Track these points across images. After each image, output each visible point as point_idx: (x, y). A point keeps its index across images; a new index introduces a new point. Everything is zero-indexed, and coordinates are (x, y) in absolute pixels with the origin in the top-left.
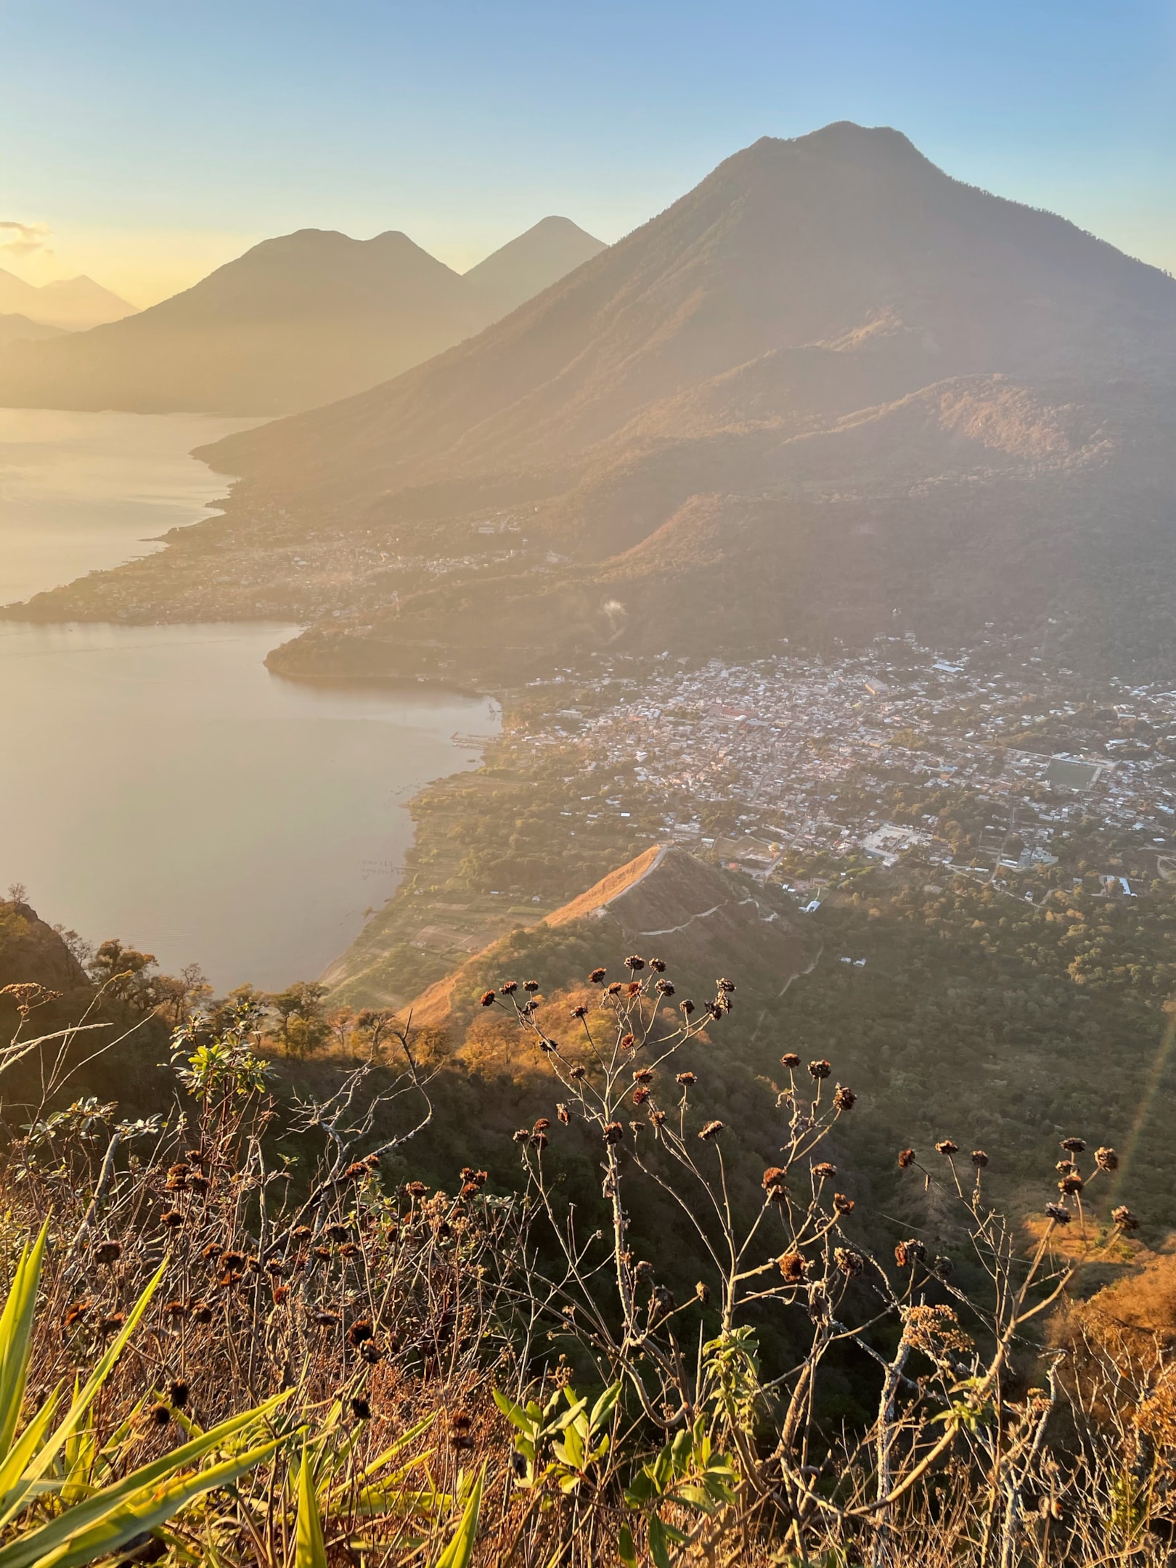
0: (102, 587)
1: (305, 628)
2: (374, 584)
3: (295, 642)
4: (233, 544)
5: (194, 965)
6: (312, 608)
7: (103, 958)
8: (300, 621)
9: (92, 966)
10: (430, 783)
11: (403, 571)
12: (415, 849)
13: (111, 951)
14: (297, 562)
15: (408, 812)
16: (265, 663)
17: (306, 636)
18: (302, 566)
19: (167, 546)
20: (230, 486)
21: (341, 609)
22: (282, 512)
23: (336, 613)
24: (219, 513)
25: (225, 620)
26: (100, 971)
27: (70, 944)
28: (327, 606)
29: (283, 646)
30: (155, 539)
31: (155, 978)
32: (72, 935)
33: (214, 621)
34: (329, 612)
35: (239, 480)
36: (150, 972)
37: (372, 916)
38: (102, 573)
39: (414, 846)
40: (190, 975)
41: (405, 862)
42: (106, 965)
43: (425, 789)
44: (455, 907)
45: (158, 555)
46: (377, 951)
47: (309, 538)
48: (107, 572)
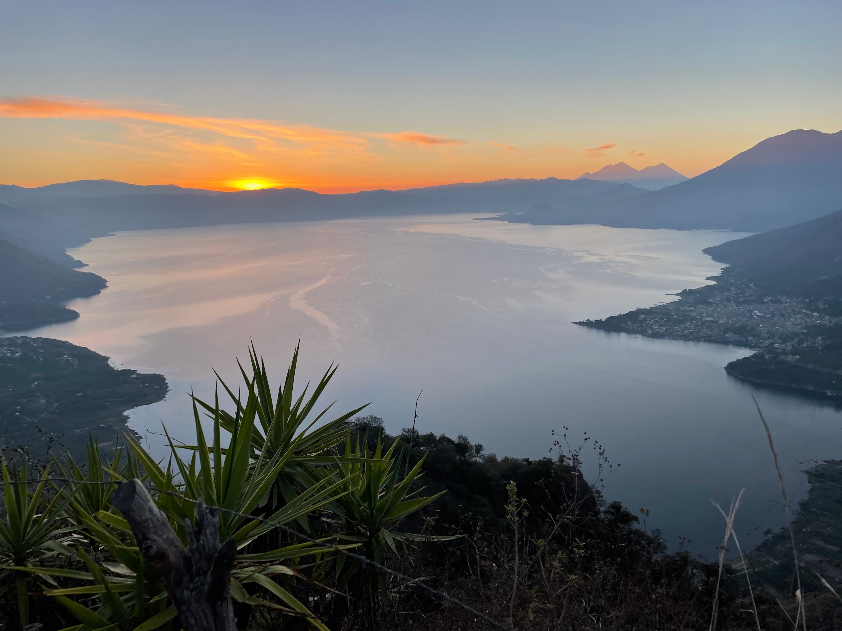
0: (642, 317)
1: (754, 352)
2: (806, 331)
3: (745, 359)
4: (718, 300)
5: (658, 530)
6: (761, 341)
7: (611, 509)
8: (751, 347)
9: (605, 512)
10: (825, 462)
11: (828, 326)
12: (808, 501)
13: (616, 507)
14: (756, 313)
15: (806, 476)
16: (725, 368)
17: (754, 356)
18: (758, 316)
19: (680, 298)
20: (722, 269)
21: (780, 343)
22: (751, 285)
23: (776, 346)
24: (713, 283)
25: (705, 341)
26: (609, 516)
27: (596, 495)
28: (771, 341)
29: (738, 360)
30: (674, 295)
31: (637, 530)
32: (598, 492)
33: (699, 341)
34: (772, 344)
35: (728, 266)
36: (635, 526)
37: (770, 535)
38: (643, 309)
39: (807, 499)
40: (656, 535)
41: (799, 508)
42: (612, 514)
43: (822, 465)
44: (830, 547)
45: (674, 303)
46: (771, 559)
47: (766, 300)
48: (645, 309)
